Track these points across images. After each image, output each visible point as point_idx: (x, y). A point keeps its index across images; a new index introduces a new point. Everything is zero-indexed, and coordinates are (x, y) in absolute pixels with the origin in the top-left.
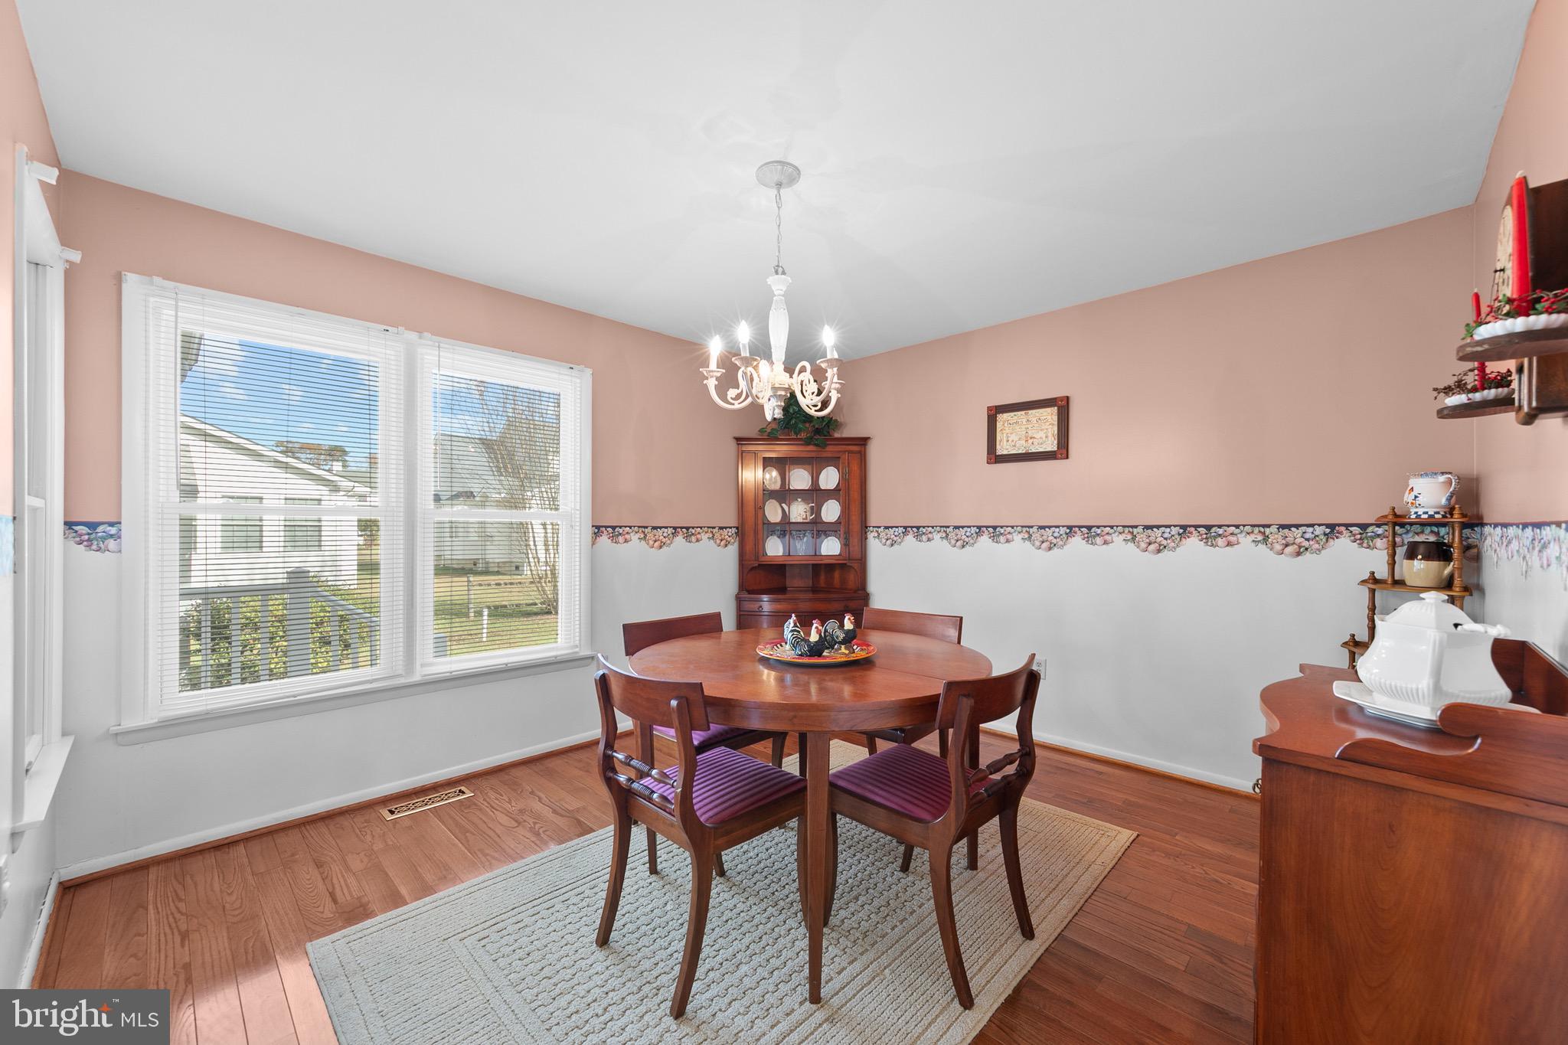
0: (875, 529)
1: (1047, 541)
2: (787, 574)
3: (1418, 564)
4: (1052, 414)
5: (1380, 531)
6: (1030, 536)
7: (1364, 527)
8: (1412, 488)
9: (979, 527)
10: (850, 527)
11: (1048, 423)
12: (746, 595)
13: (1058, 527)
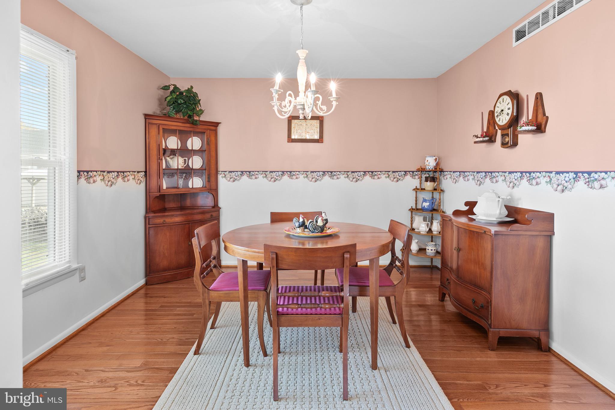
0: (223, 173)
1: (315, 178)
2: (166, 200)
3: (429, 183)
4: (317, 123)
5: (417, 173)
6: (307, 176)
7: (413, 172)
8: (428, 160)
9: (283, 172)
10: (211, 172)
11: (315, 127)
12: (151, 215)
13: (319, 172)
